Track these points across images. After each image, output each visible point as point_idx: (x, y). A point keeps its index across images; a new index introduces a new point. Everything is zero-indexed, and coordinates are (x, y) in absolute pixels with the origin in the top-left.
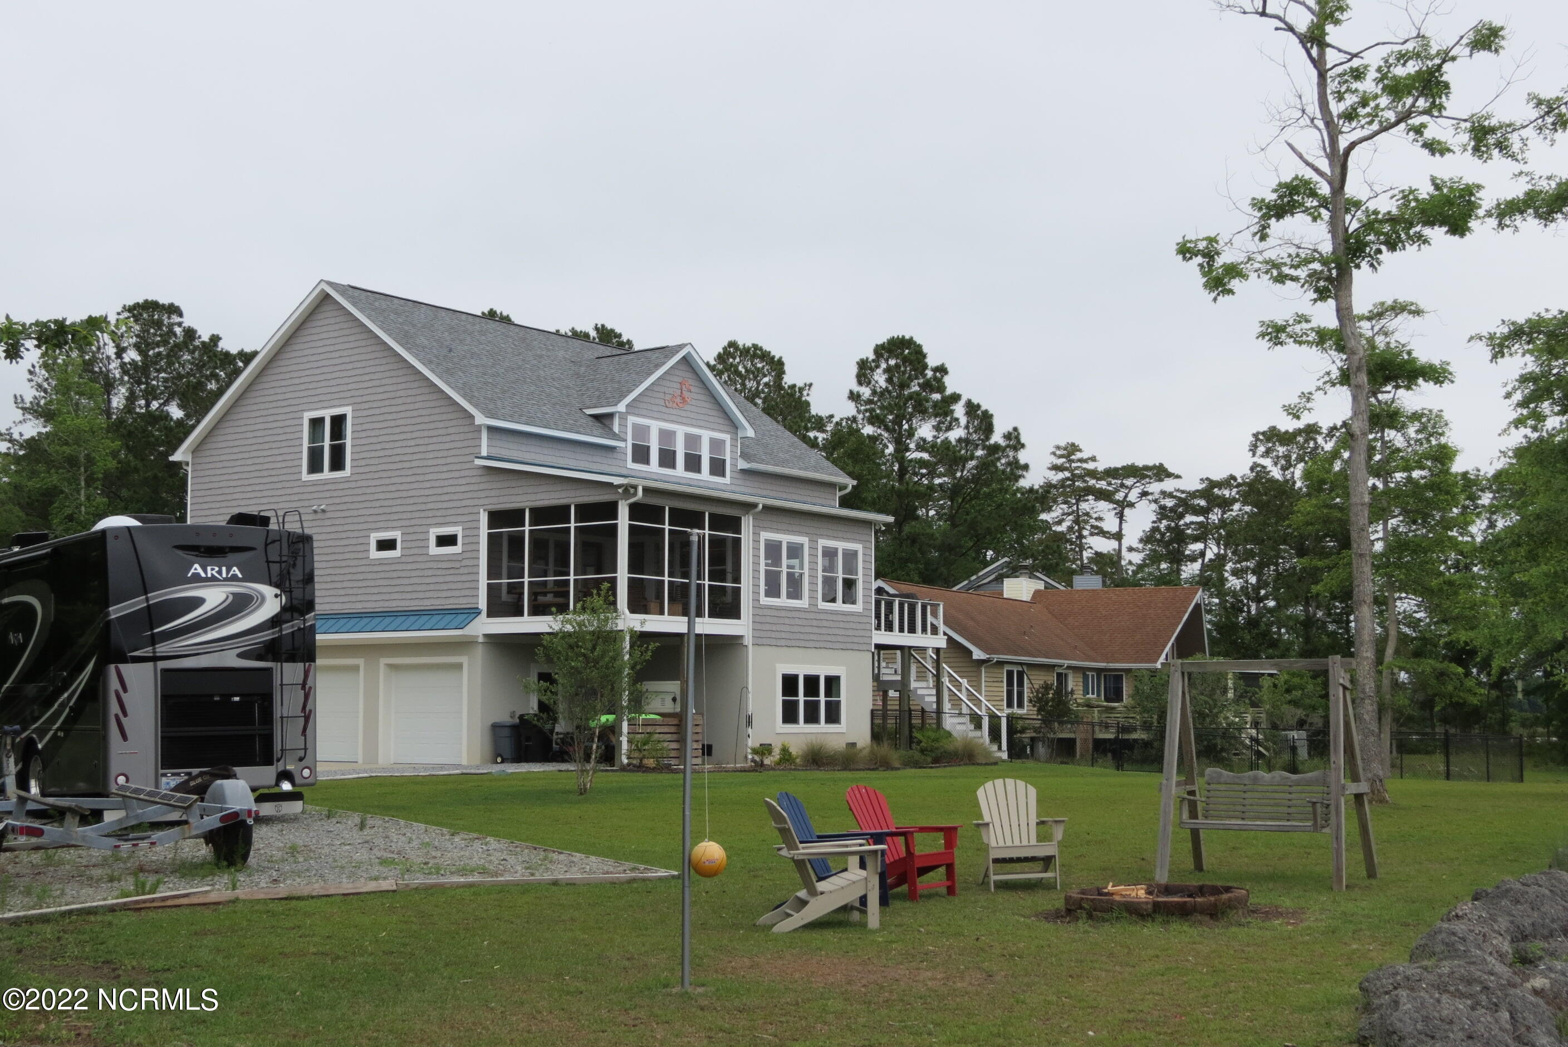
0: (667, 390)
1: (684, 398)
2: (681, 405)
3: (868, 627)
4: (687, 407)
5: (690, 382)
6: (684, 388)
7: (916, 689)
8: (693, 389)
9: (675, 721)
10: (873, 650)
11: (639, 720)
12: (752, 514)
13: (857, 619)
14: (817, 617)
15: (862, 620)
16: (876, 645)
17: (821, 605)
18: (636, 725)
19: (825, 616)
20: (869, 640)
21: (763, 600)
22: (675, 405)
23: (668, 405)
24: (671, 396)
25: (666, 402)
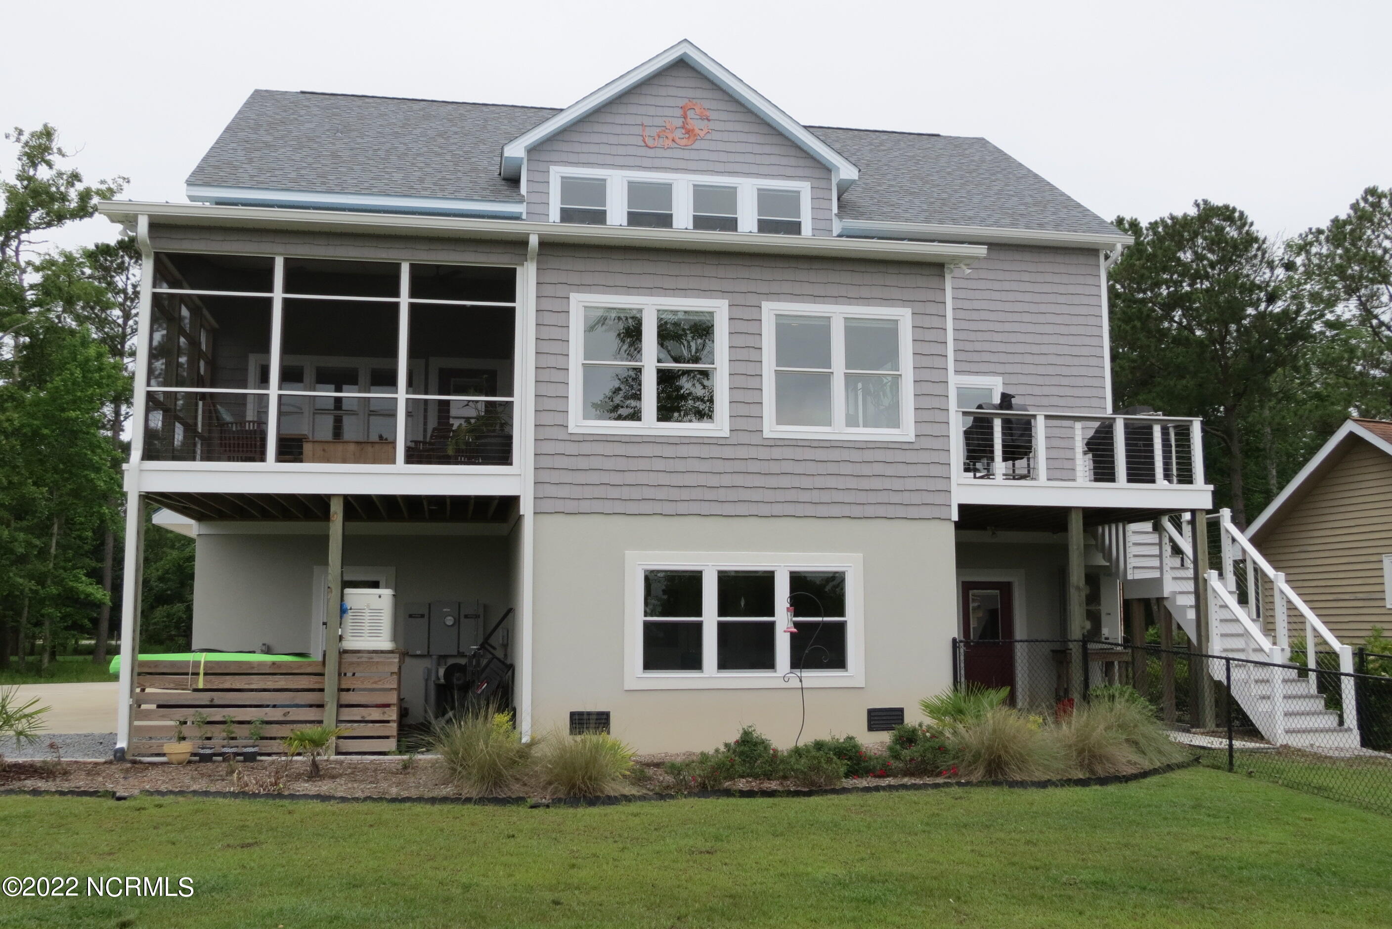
0: (647, 121)
1: (689, 132)
2: (684, 142)
3: (941, 470)
4: (697, 145)
5: (707, 104)
6: (690, 114)
8: (713, 115)
10: (955, 517)
11: (197, 664)
12: (532, 259)
13: (900, 456)
14: (763, 453)
15: (911, 457)
16: (963, 508)
17: (771, 428)
18: (187, 674)
19: (788, 453)
20: (939, 499)
21: (578, 424)
22: (669, 143)
23: (650, 142)
24: (658, 130)
25: (647, 139)
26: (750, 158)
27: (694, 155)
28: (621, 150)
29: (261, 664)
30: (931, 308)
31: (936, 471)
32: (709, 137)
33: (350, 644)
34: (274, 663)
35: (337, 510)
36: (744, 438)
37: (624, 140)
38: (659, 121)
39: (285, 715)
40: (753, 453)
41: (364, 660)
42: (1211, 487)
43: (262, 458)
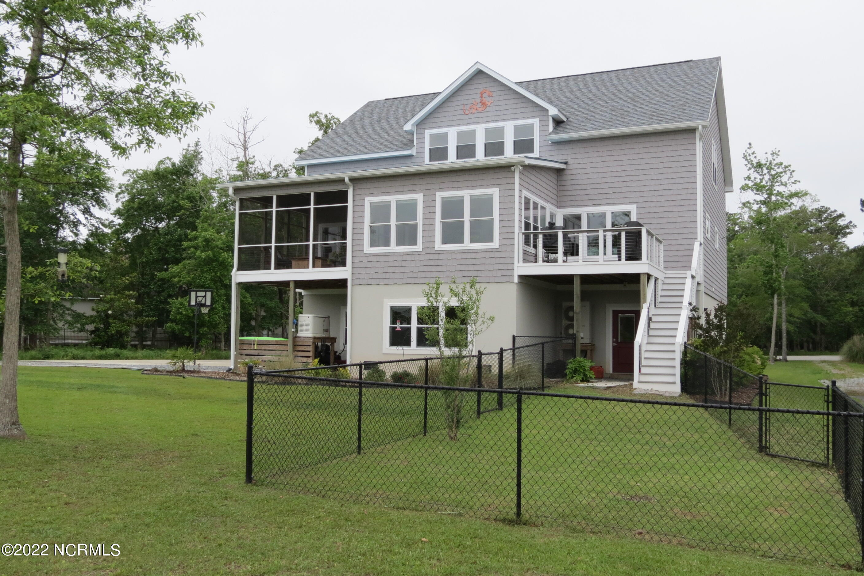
0: (465, 102)
1: (483, 104)
2: (481, 109)
4: (487, 110)
5: (491, 89)
6: (484, 95)
10: (516, 281)
11: (254, 341)
12: (352, 186)
13: (492, 255)
16: (521, 277)
17: (438, 247)
18: (252, 344)
19: (445, 256)
21: (367, 249)
22: (475, 111)
23: (467, 113)
24: (470, 106)
25: (465, 111)
26: (511, 111)
27: (485, 115)
28: (455, 118)
29: (272, 341)
30: (508, 186)
31: (508, 260)
33: (300, 335)
34: (276, 341)
35: (292, 286)
36: (428, 251)
37: (456, 113)
40: (431, 257)
41: (304, 340)
43: (270, 269)
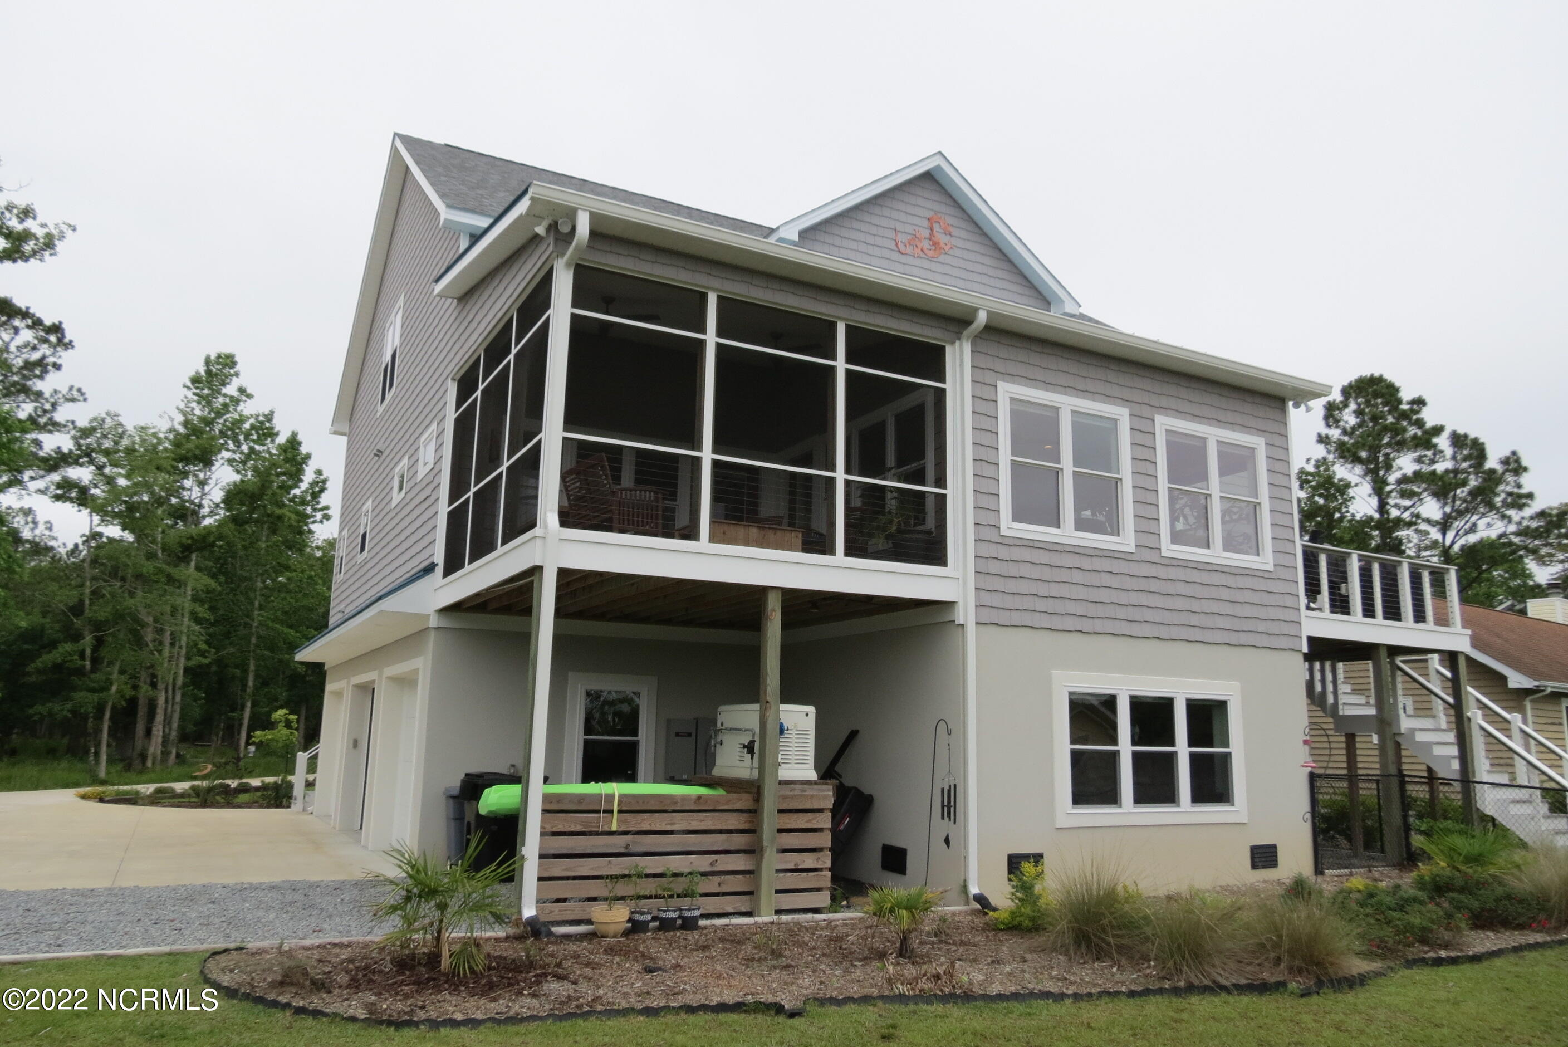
0: (900, 227)
1: (935, 244)
2: (931, 253)
3: (1289, 601)
4: (944, 258)
5: (951, 220)
6: (936, 227)
7: (1412, 731)
8: (955, 232)
9: (743, 801)
10: (1305, 650)
11: (610, 797)
12: (968, 338)
13: (1261, 585)
14: (1162, 572)
15: (1271, 586)
16: (1311, 640)
17: (1169, 549)
18: (598, 812)
19: (1181, 574)
20: (1291, 630)
21: (1009, 527)
22: (918, 251)
23: (902, 248)
24: (909, 237)
25: (899, 244)
26: (985, 280)
27: (939, 268)
28: (877, 252)
29: (684, 798)
30: (1277, 439)
32: (951, 252)
33: (785, 773)
34: (699, 797)
35: (774, 609)
36: (1147, 555)
37: (879, 241)
38: (909, 229)
39: (712, 864)
40: (1153, 571)
41: (797, 793)
42: (1469, 632)
43: (694, 536)
